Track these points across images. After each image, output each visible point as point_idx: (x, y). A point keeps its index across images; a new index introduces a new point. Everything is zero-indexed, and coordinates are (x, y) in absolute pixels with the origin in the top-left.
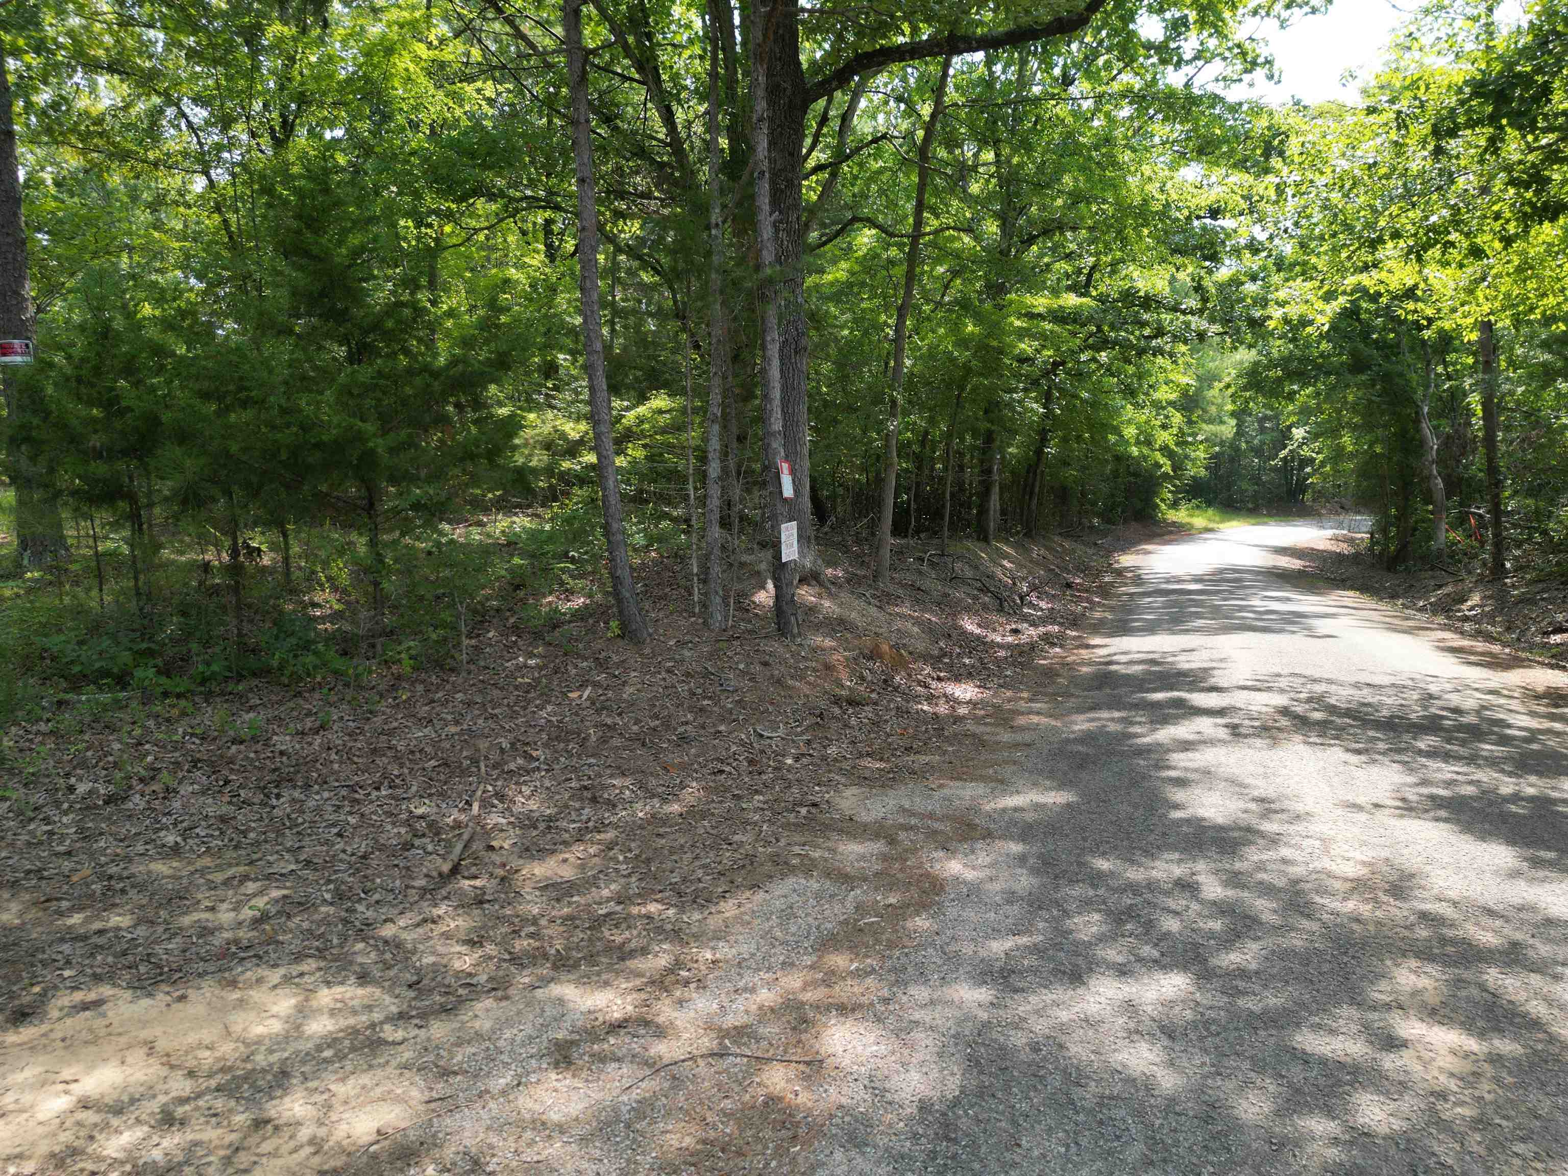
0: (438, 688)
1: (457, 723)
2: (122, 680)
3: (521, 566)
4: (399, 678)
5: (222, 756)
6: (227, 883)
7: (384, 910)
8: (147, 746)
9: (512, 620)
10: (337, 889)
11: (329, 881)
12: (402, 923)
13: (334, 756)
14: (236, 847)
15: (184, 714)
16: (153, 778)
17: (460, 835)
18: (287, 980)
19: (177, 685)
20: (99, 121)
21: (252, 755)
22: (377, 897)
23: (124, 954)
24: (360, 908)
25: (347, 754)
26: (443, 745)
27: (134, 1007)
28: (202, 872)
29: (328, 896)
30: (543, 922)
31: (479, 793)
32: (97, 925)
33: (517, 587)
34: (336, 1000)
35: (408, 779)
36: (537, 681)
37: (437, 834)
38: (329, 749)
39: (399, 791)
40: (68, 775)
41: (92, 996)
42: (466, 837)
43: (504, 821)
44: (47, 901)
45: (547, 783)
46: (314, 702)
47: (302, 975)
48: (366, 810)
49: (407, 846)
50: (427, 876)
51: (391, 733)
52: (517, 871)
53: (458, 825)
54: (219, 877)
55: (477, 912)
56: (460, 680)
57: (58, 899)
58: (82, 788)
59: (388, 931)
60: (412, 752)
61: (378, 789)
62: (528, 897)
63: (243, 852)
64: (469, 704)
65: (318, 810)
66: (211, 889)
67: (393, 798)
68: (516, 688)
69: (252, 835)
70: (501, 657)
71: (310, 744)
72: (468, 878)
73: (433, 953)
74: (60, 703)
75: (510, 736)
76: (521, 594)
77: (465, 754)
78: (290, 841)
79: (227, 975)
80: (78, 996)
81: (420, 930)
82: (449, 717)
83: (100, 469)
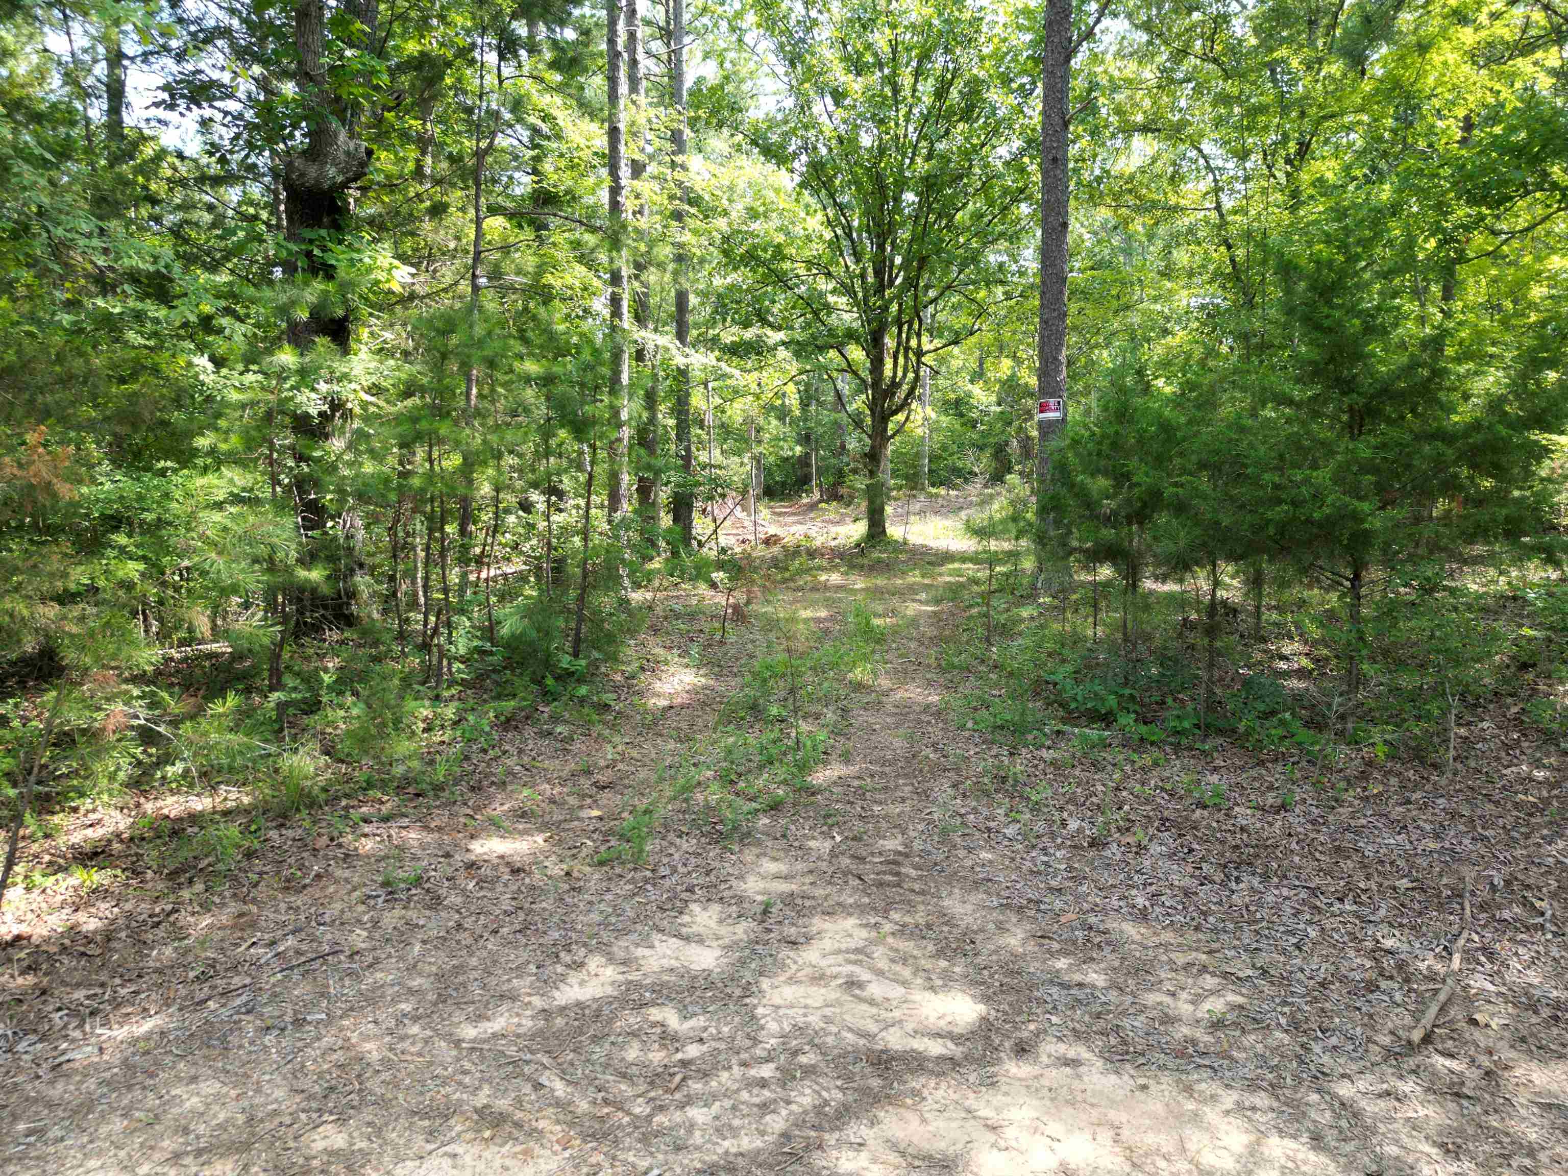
0: (1416, 787)
1: (1437, 837)
2: (1106, 719)
3: (1530, 640)
4: (1370, 763)
5: (1187, 819)
6: (1188, 966)
7: (1342, 1061)
8: (1124, 794)
9: (1515, 710)
10: (1292, 1015)
11: (1285, 1003)
12: (1361, 1085)
13: (1294, 846)
14: (1197, 929)
15: (1156, 764)
16: (1128, 830)
17: (1436, 992)
18: (1240, 1107)
19: (1154, 734)
20: (1132, 177)
21: (1214, 824)
22: (1334, 1041)
23: (1098, 1016)
24: (1317, 1048)
25: (1309, 848)
26: (1419, 861)
27: (1104, 1080)
28: (1166, 946)
29: (1283, 1021)
30: (1543, 1157)
31: (1461, 942)
32: (1077, 977)
33: (1524, 667)
34: (1288, 1158)
35: (1376, 898)
36: (1547, 802)
37: (1407, 980)
38: (1290, 835)
39: (1365, 911)
40: (1062, 809)
41: (1071, 1054)
42: (1442, 997)
43: (1492, 988)
44: (1042, 937)
45: (1555, 952)
46: (1276, 774)
47: (1254, 1109)
48: (1328, 924)
49: (1372, 987)
50: (1392, 1033)
51: (1358, 831)
52: (1507, 1068)
53: (1432, 977)
54: (1181, 959)
55: (1452, 1106)
56: (1444, 782)
57: (1050, 938)
58: (1073, 825)
59: (1344, 1090)
60: (1381, 862)
61: (1341, 900)
62: (1523, 1111)
63: (1201, 936)
64: (1454, 815)
65: (1276, 908)
66: (1172, 970)
67: (1358, 917)
68: (1517, 806)
69: (1211, 919)
70: (1498, 759)
71: (1271, 825)
72: (1443, 1054)
73: (1396, 1142)
74: (1058, 732)
75: (1506, 870)
76: (1530, 676)
77: (1445, 881)
78: (1247, 937)
79: (1184, 1077)
80: (1062, 1048)
81: (1382, 1104)
82: (1428, 827)
83: (1107, 533)
